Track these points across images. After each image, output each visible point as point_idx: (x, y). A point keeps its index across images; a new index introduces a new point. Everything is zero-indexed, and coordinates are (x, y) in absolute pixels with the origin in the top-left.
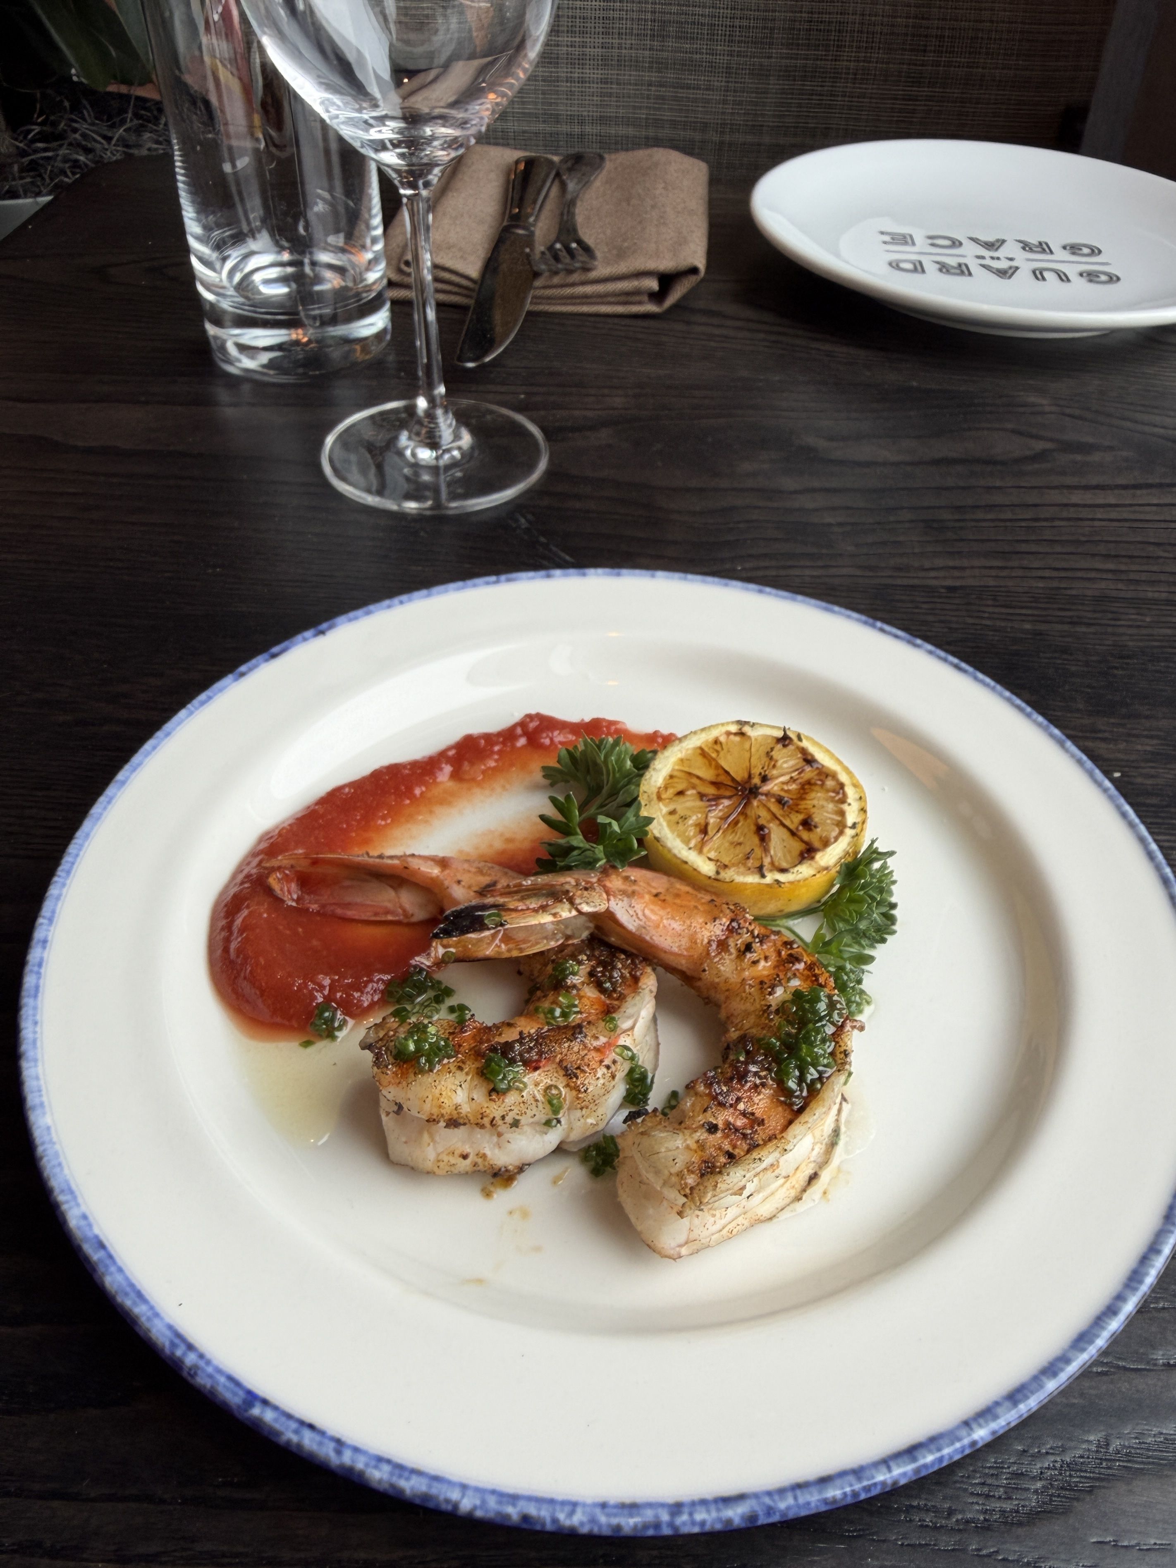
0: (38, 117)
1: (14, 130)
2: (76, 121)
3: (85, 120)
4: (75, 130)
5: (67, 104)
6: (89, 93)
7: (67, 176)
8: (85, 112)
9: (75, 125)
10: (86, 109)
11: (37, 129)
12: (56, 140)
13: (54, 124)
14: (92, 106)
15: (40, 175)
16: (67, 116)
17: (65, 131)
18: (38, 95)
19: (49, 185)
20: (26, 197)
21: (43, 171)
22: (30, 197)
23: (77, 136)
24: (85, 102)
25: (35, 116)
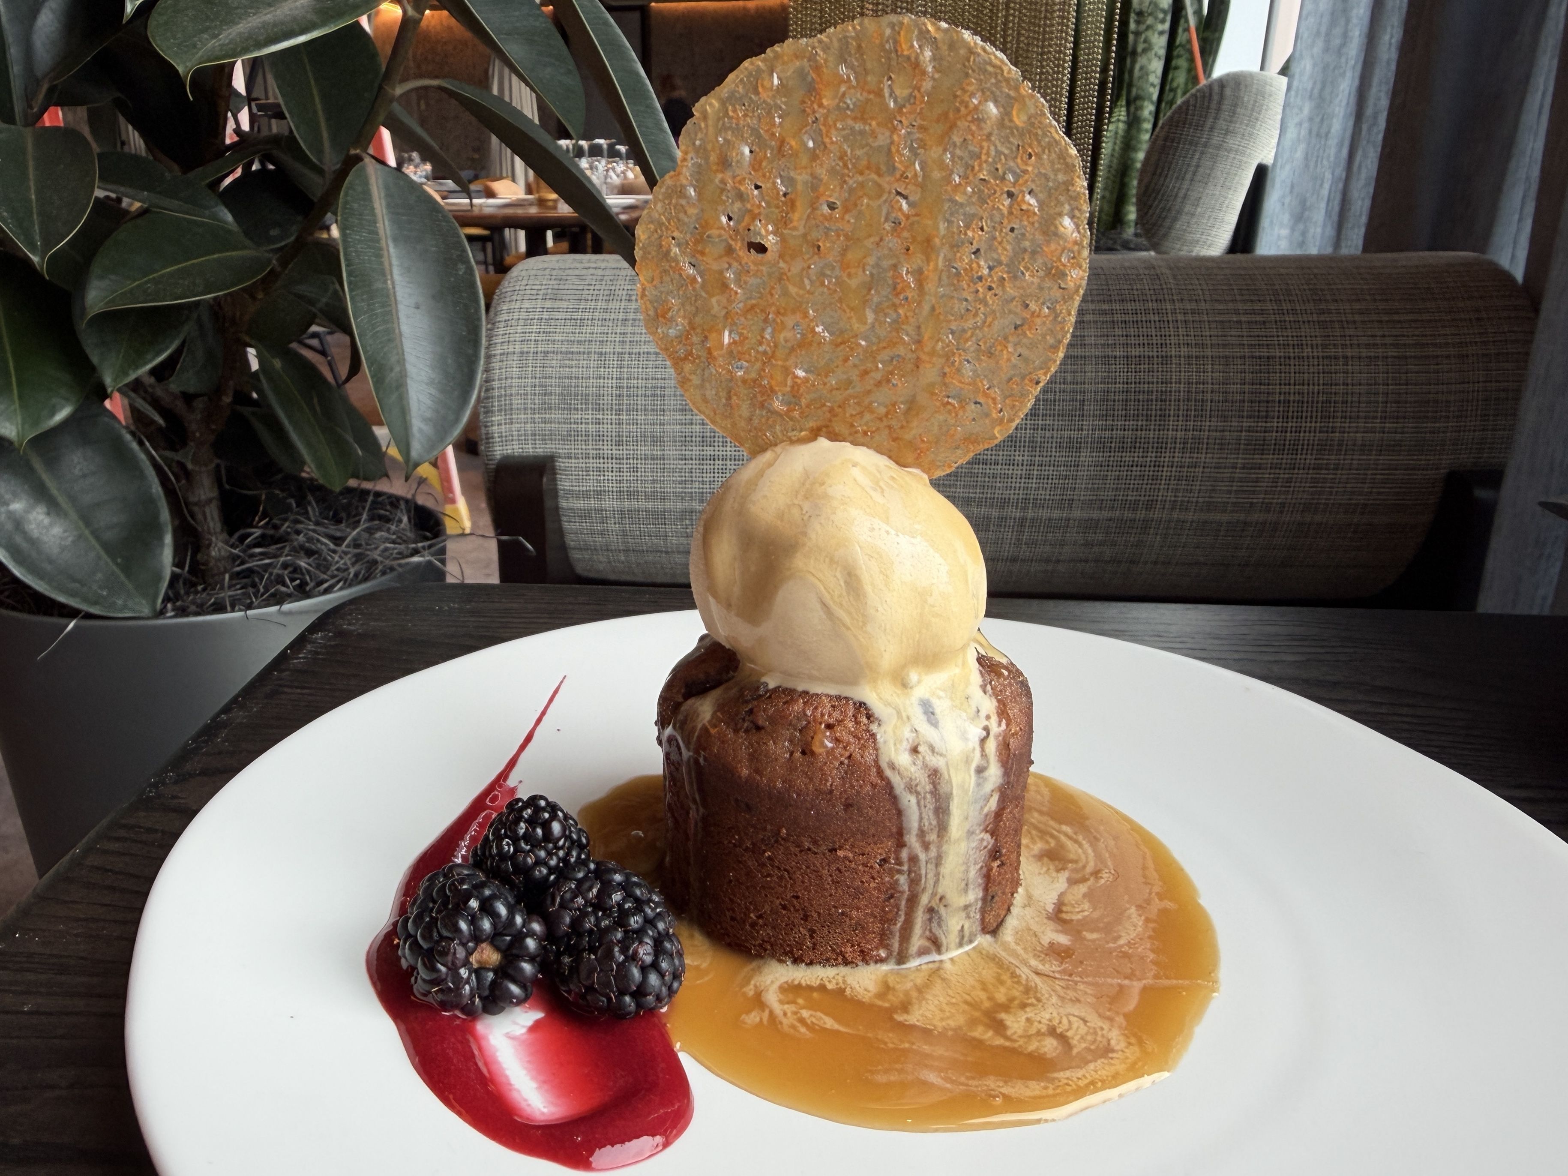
0: (260, 521)
1: (231, 534)
2: (300, 522)
3: (309, 519)
4: (298, 533)
5: (293, 502)
6: (319, 491)
7: (284, 584)
8: (309, 509)
9: (300, 526)
10: (312, 507)
11: (257, 532)
12: (276, 543)
13: (276, 527)
14: (317, 502)
15: (254, 585)
16: (292, 517)
17: (288, 533)
18: (263, 497)
19: (262, 595)
20: (233, 611)
21: (257, 580)
22: (240, 610)
23: (301, 538)
24: (310, 498)
25: (257, 519)
